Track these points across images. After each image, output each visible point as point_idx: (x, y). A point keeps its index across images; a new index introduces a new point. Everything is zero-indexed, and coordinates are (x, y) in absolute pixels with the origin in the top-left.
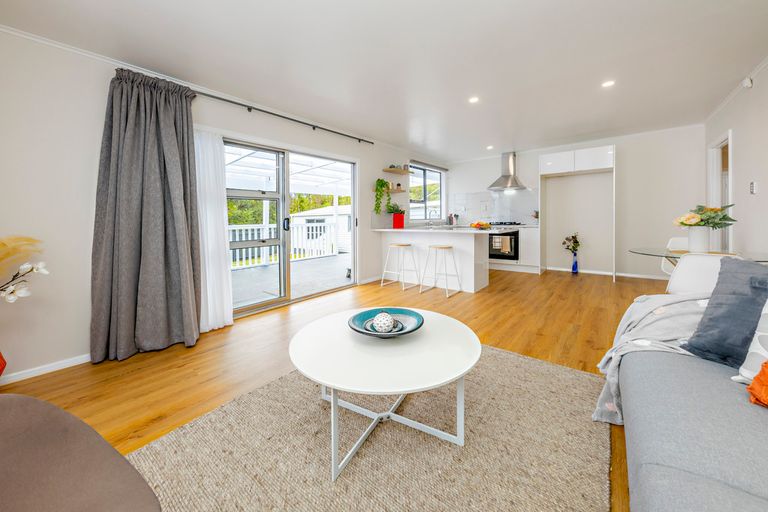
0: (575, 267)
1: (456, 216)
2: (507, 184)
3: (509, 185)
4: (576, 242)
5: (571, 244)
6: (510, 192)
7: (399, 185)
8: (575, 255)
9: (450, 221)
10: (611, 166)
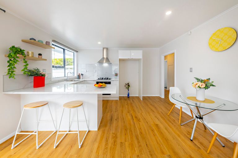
0: (128, 95)
1: (82, 75)
2: (103, 61)
3: (104, 61)
4: (129, 85)
5: (127, 86)
6: (106, 65)
7: (40, 55)
8: (129, 90)
9: (79, 77)
10: (141, 58)
